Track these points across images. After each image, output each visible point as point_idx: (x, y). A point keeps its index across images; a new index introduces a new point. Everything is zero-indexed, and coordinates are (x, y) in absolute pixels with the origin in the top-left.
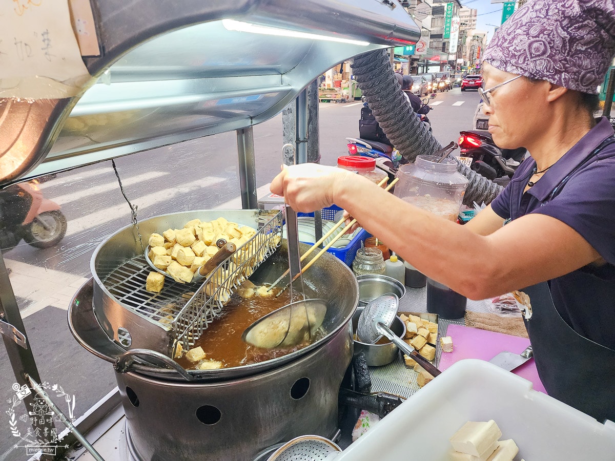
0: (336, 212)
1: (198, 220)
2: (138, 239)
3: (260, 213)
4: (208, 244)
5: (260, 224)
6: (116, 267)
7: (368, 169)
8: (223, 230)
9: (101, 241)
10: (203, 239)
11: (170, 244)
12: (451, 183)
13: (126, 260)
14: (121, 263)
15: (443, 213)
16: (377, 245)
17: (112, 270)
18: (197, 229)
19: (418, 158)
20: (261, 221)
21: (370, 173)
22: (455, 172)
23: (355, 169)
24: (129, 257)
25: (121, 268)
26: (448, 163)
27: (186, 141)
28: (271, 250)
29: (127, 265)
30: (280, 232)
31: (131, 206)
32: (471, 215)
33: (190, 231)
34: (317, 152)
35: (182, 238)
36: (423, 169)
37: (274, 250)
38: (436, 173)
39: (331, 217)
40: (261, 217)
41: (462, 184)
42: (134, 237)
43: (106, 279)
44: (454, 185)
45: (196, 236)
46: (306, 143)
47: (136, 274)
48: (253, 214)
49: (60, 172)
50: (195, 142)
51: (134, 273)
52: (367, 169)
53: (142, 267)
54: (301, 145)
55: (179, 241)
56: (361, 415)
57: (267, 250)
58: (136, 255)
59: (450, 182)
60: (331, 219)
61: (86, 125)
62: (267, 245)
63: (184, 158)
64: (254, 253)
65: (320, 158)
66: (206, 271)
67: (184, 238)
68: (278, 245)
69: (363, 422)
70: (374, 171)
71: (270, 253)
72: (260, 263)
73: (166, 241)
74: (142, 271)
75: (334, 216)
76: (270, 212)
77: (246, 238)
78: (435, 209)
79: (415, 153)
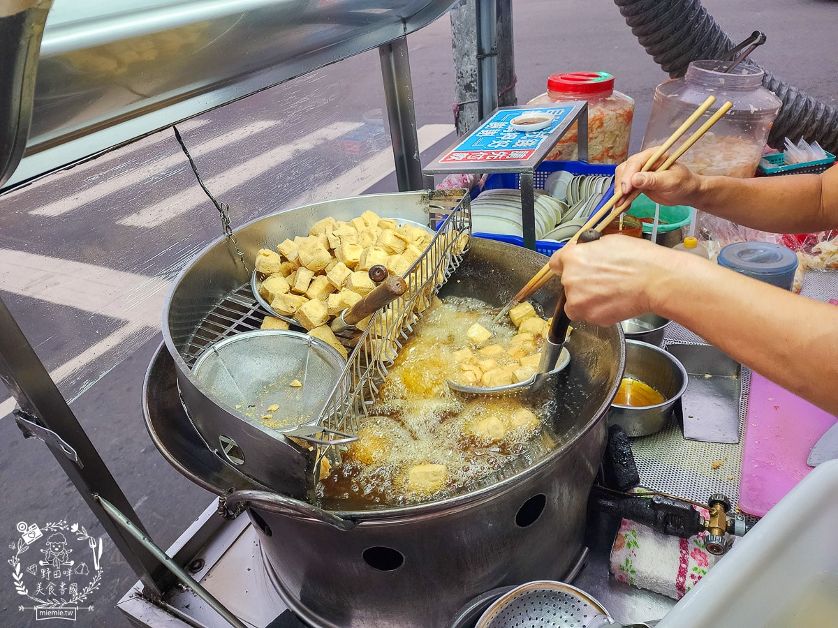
0: (547, 175)
1: (331, 219)
2: (238, 260)
3: (431, 197)
4: (353, 267)
5: (432, 215)
6: (209, 308)
7: (602, 94)
8: (376, 239)
9: (179, 270)
10: (343, 258)
11: (291, 265)
12: (753, 109)
13: (225, 295)
14: (217, 300)
15: (734, 163)
16: (621, 229)
17: (204, 315)
18: (331, 237)
19: (692, 66)
20: (433, 210)
21: (604, 101)
22: (757, 88)
23: (580, 97)
24: (228, 289)
25: (218, 311)
26: (745, 73)
27: (295, 77)
28: (454, 261)
29: (227, 304)
30: (468, 228)
31: (217, 206)
32: (778, 161)
33: (319, 242)
34: (511, 71)
35: (310, 258)
36: (702, 88)
37: (459, 260)
38: (725, 94)
39: (540, 184)
40: (433, 203)
41: (771, 110)
42: (233, 257)
43: (195, 332)
44: (759, 111)
45: (331, 251)
46: (495, 58)
47: (242, 319)
48: (420, 199)
49: (80, 164)
50: (309, 77)
51: (238, 317)
52: (599, 95)
53: (249, 305)
54: (486, 62)
55: (304, 263)
56: (623, 526)
57: (448, 261)
58: (240, 284)
59: (751, 106)
60: (540, 187)
61: (120, 63)
62: (448, 253)
63: (297, 109)
64: (430, 275)
65: (516, 81)
66: (354, 319)
67: (311, 258)
68: (464, 250)
69: (626, 540)
70: (612, 98)
71: (453, 266)
72: (439, 286)
73: (283, 259)
74: (252, 312)
75: (544, 181)
76: (447, 193)
77: (416, 251)
78: (719, 157)
79: (683, 58)
